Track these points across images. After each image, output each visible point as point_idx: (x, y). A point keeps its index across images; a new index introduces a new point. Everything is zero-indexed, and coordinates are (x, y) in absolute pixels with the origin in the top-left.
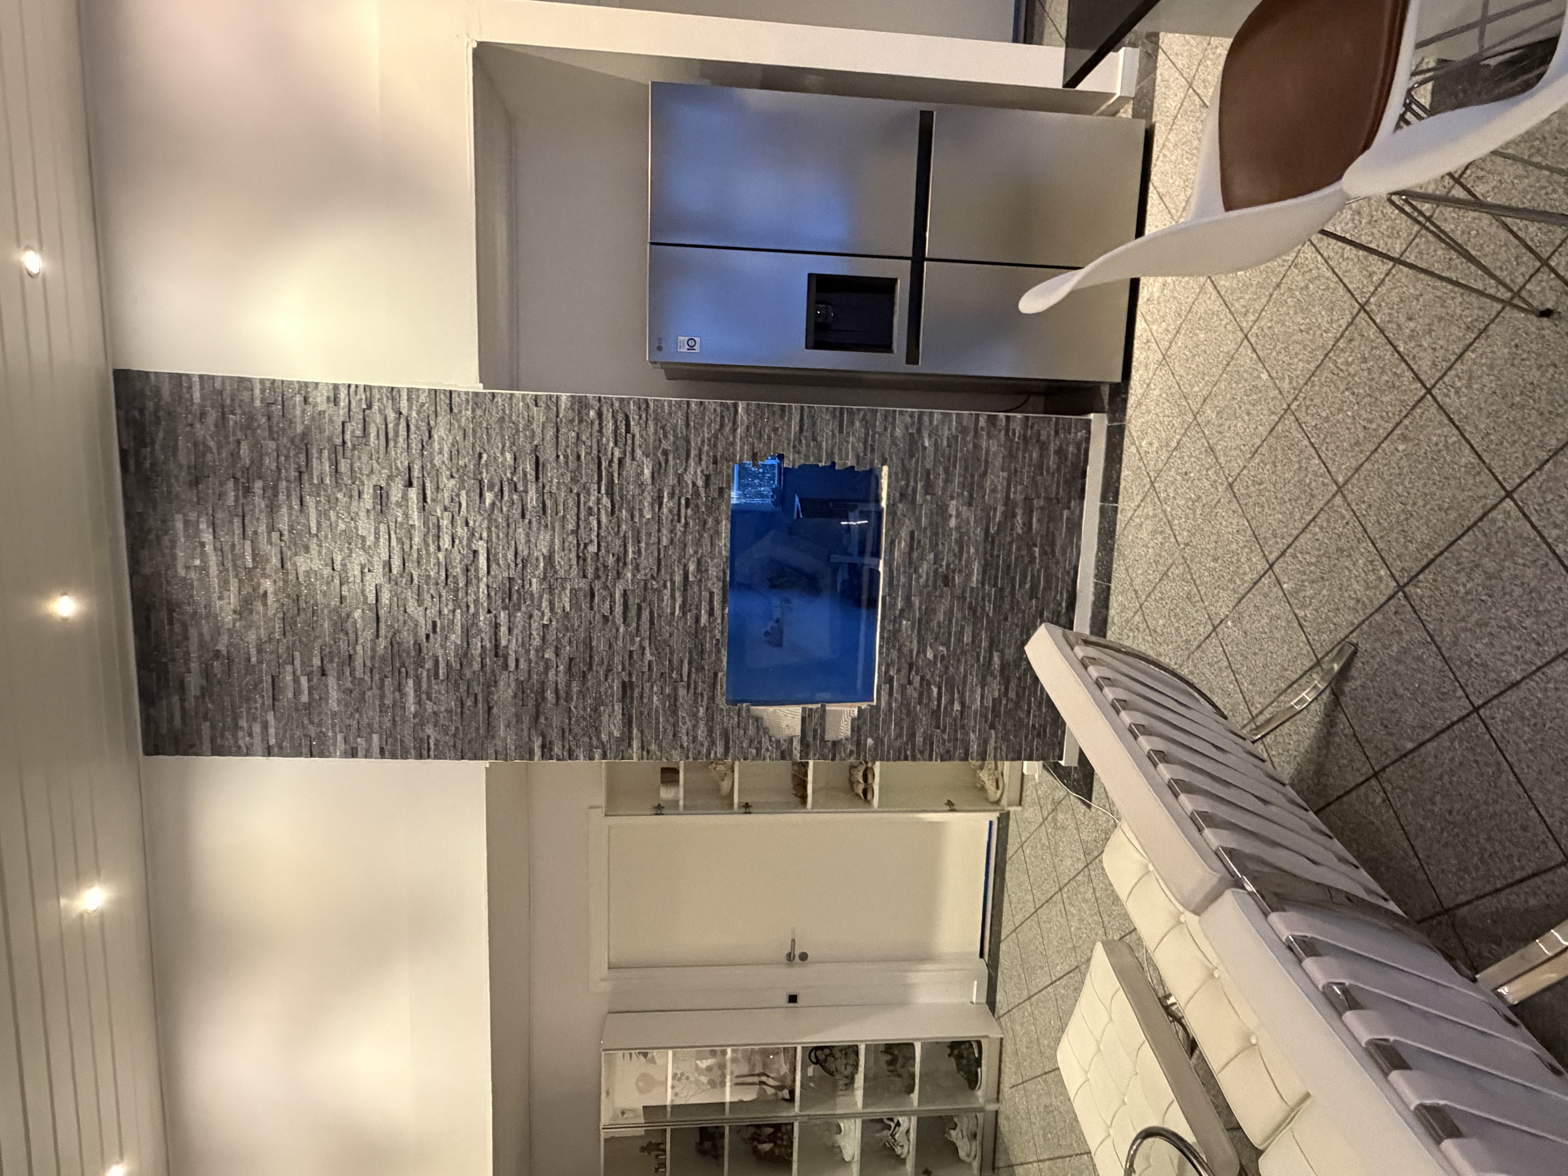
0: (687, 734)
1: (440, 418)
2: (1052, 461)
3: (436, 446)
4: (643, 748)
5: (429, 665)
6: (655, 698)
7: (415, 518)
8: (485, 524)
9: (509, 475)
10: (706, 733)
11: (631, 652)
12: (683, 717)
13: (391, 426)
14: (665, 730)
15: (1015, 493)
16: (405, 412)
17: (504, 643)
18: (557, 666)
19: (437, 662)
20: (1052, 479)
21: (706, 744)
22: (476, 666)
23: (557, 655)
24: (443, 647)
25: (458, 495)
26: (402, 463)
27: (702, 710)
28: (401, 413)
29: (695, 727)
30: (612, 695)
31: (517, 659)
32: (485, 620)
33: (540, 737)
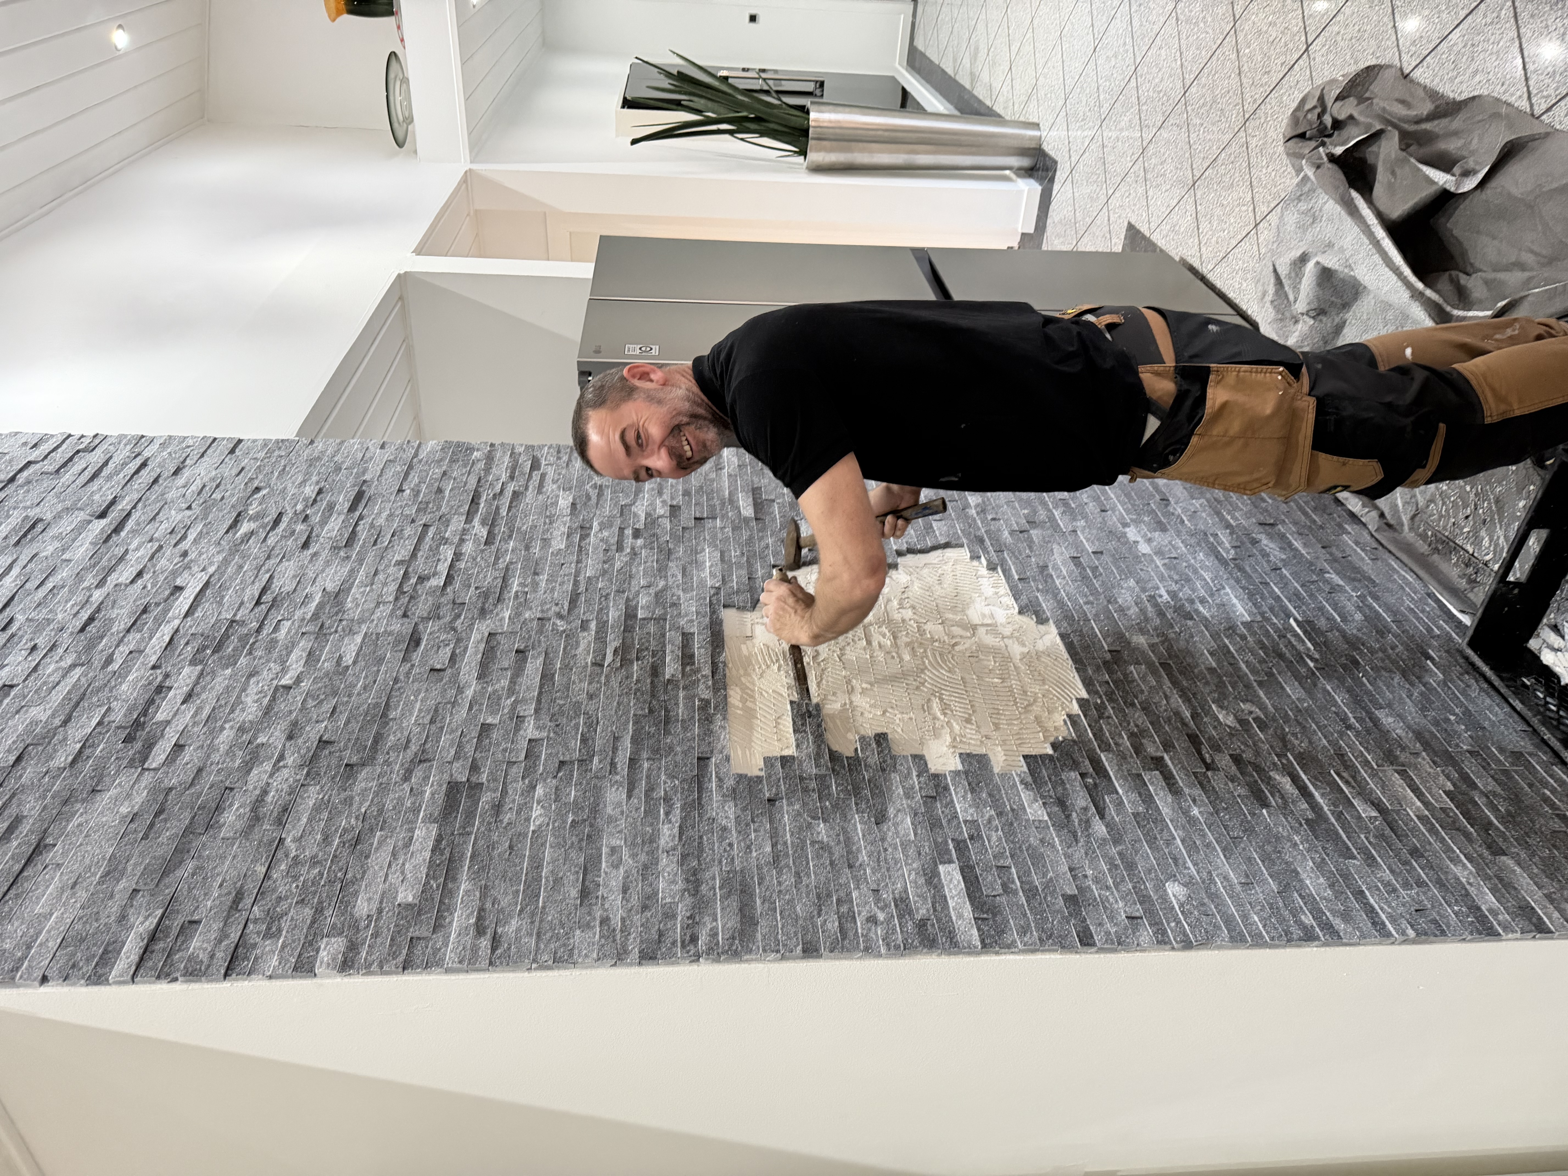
0: (625, 889)
1: (206, 459)
3: (181, 481)
4: (480, 930)
6: (537, 811)
7: (80, 551)
8: (221, 556)
9: (300, 507)
10: (680, 885)
11: (486, 729)
12: (613, 850)
13: (112, 465)
14: (558, 881)
16: (148, 454)
17: (161, 717)
18: (281, 757)
21: (682, 911)
22: (60, 761)
23: (290, 737)
25: (188, 526)
26: (104, 496)
27: (667, 834)
28: (140, 454)
29: (648, 870)
30: (416, 810)
31: (179, 747)
32: (137, 680)
33: (159, 912)
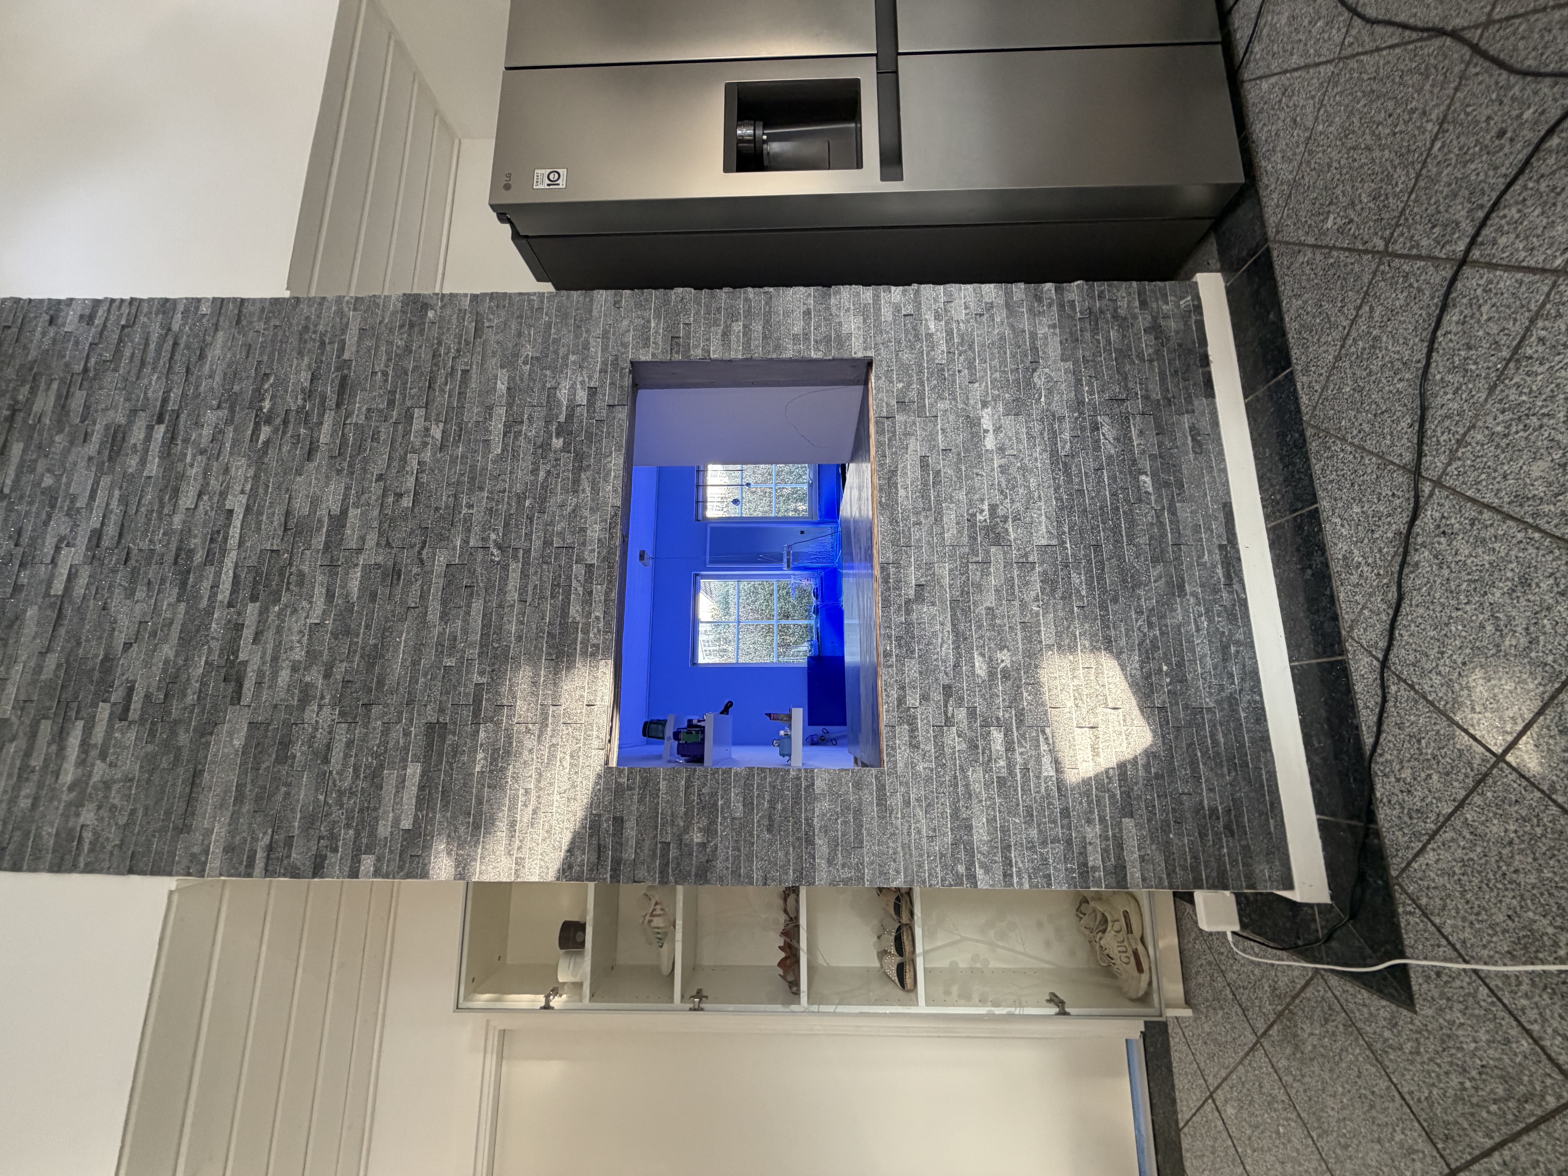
1: (220, 334)
2: (1146, 344)
3: (207, 368)
5: (117, 696)
7: (153, 467)
8: (251, 473)
9: (300, 402)
13: (152, 346)
15: (1091, 393)
16: (175, 327)
17: (242, 656)
19: (131, 690)
20: (1152, 369)
22: (191, 698)
24: (147, 664)
25: (222, 432)
26: (155, 393)
28: (169, 329)
30: (406, 749)
31: (259, 684)
32: (220, 618)
33: (270, 831)
